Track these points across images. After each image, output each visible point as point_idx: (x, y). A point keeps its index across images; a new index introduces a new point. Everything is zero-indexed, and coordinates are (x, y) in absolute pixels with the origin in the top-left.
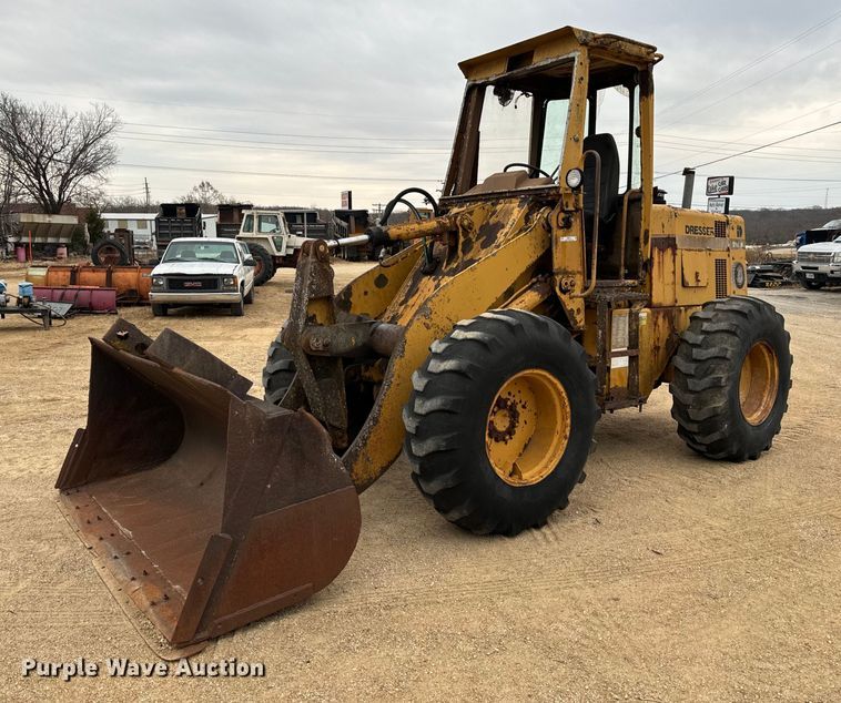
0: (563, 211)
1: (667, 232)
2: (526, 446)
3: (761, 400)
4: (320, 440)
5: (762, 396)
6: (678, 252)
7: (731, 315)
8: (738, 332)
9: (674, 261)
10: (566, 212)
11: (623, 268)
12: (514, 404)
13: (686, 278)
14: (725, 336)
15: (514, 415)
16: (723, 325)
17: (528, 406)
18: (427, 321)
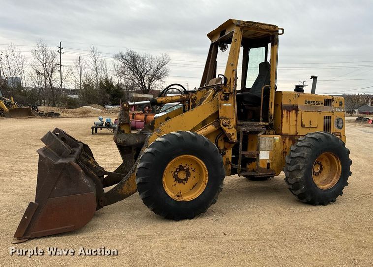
0: (224, 93)
1: (293, 103)
2: (194, 186)
3: (332, 179)
4: (78, 174)
5: (333, 178)
6: (299, 112)
7: (311, 139)
8: (311, 147)
9: (297, 116)
10: (225, 94)
11: (261, 118)
12: (188, 169)
13: (303, 124)
14: (305, 148)
15: (188, 174)
16: (305, 144)
17: (196, 170)
18: (159, 134)
